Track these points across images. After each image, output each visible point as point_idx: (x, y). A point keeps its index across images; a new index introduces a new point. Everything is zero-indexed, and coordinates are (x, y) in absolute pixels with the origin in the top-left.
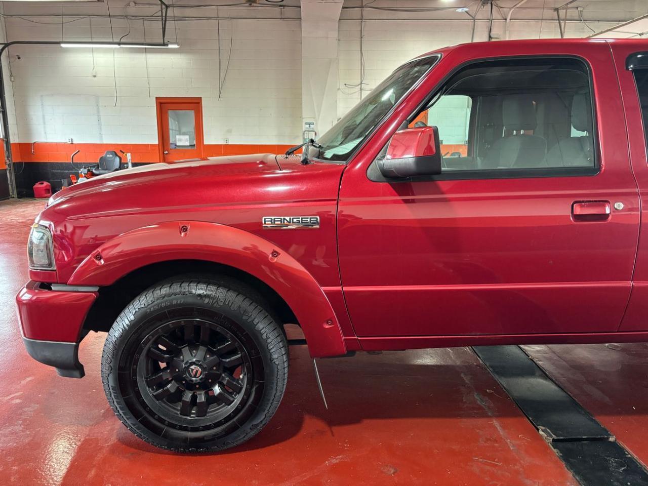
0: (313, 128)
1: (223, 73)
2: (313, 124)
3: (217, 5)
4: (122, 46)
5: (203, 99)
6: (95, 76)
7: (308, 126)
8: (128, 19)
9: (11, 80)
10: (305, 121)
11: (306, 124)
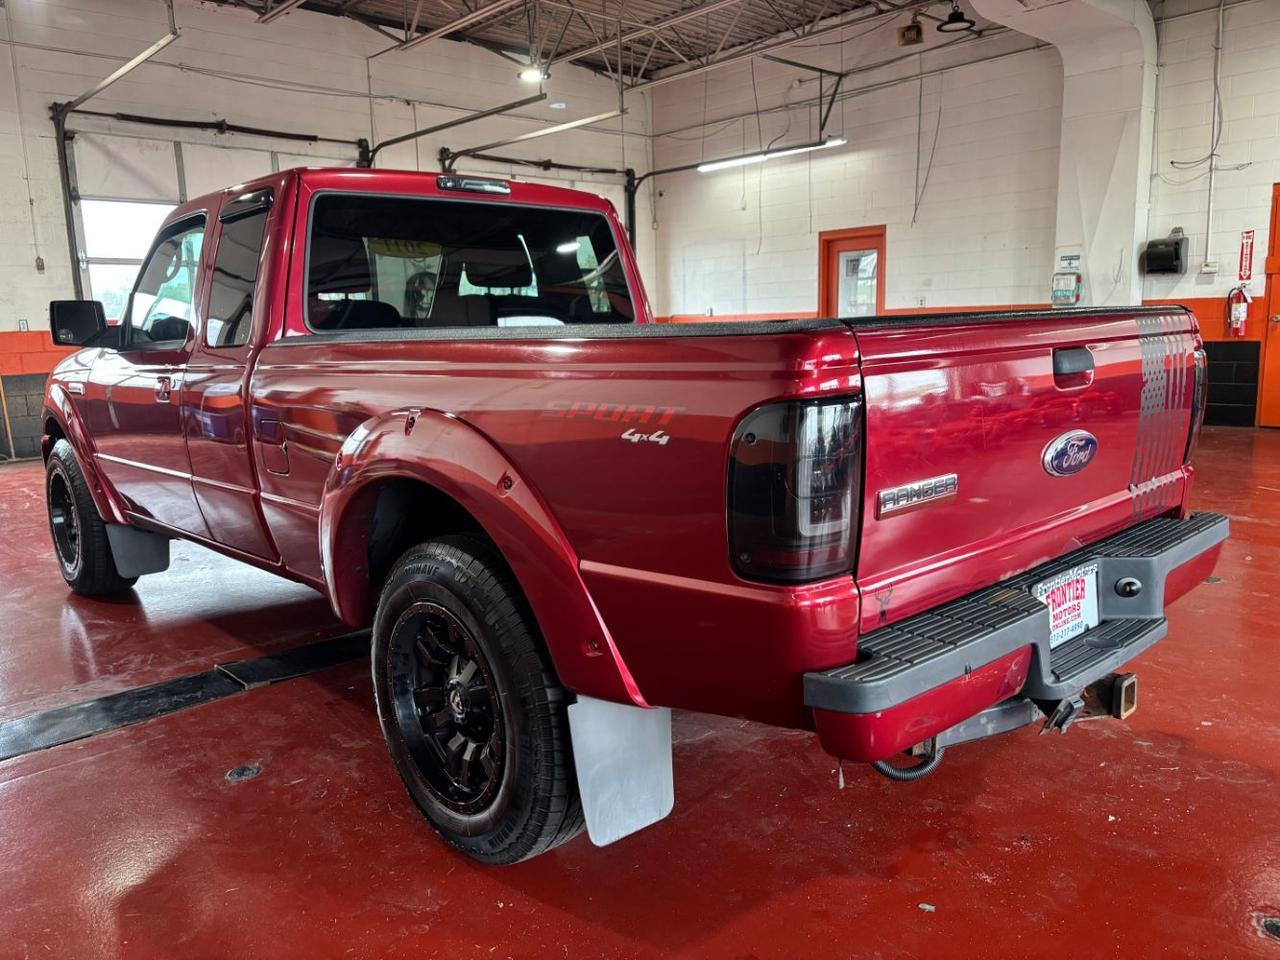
0: (1077, 268)
1: (922, 176)
2: (1078, 258)
3: (920, 52)
4: (769, 156)
5: (887, 227)
6: (744, 209)
7: (1065, 263)
8: (790, 109)
9: (653, 229)
10: (1059, 254)
11: (1064, 258)
